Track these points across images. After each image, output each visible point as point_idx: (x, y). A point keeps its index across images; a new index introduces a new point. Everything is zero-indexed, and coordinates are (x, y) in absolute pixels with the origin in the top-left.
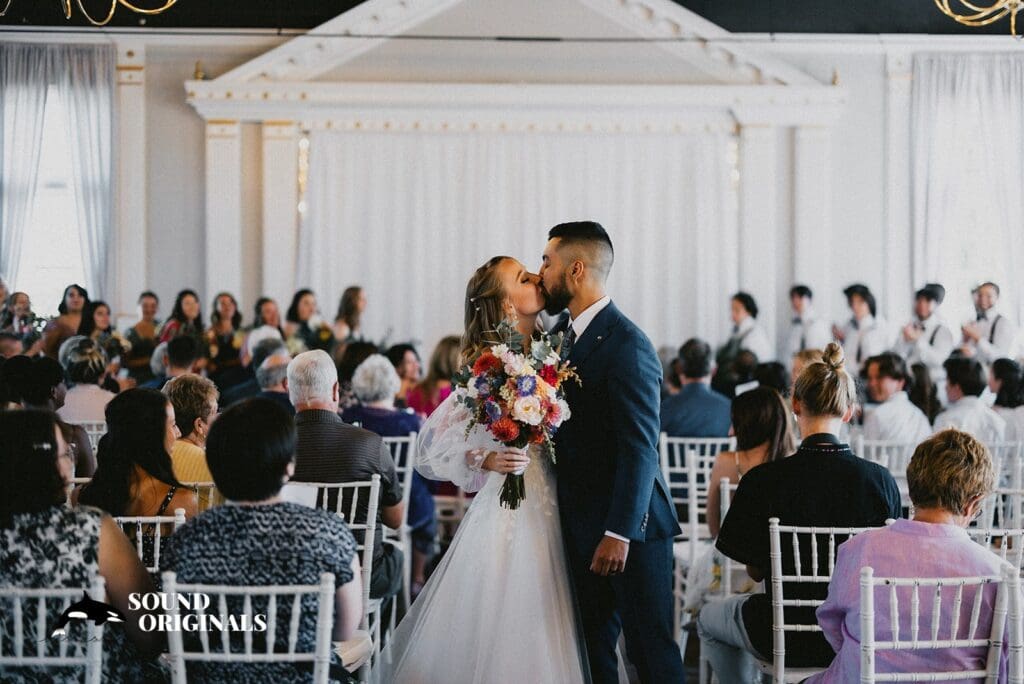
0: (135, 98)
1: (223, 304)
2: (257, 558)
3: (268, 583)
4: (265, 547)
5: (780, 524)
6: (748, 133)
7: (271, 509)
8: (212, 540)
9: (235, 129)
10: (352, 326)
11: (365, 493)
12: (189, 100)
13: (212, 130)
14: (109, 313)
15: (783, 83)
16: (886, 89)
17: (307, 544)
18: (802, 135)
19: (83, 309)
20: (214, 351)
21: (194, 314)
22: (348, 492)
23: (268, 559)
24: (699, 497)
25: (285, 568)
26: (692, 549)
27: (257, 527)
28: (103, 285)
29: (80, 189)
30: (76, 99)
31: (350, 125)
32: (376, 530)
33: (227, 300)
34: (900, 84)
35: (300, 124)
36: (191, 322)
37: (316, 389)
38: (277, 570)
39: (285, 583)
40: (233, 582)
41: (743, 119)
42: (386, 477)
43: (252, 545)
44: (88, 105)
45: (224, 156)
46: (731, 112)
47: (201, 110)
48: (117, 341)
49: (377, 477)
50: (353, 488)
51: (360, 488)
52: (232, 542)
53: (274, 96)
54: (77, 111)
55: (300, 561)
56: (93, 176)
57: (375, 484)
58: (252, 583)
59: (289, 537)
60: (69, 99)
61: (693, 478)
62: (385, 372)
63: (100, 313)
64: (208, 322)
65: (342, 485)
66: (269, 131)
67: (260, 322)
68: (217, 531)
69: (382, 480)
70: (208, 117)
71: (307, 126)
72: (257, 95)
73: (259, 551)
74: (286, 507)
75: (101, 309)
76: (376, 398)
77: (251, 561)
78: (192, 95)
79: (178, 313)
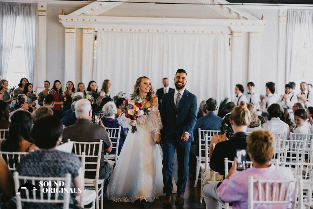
0: (43, 20)
1: (69, 85)
2: (46, 168)
3: (49, 176)
4: (49, 164)
5: (228, 160)
6: (234, 34)
7: (52, 152)
8: (32, 162)
9: (74, 31)
10: (106, 93)
11: (98, 146)
12: (60, 21)
13: (67, 30)
14: (33, 87)
15: (247, 19)
16: (279, 21)
17: (62, 164)
18: (252, 35)
19: (25, 85)
20: (65, 99)
21: (59, 88)
22: (92, 146)
23: (49, 169)
24: (208, 149)
25: (55, 171)
26: (206, 165)
27: (46, 158)
28: (33, 78)
29: (26, 48)
30: (25, 21)
31: (110, 30)
32: (101, 158)
33: (71, 83)
34: (283, 19)
35: (94, 29)
36: (58, 90)
37: (83, 113)
38: (52, 172)
39: (54, 176)
40: (38, 176)
41: (233, 30)
42: (105, 141)
43: (44, 163)
44: (29, 22)
45: (71, 39)
46: (229, 28)
47: (63, 24)
48: (35, 95)
49: (101, 141)
50: (94, 144)
51: (96, 144)
52: (38, 163)
53: (87, 20)
54: (25, 23)
55: (60, 169)
56: (30, 44)
57: (101, 143)
58: (43, 176)
59: (57, 162)
60: (23, 20)
61: (207, 143)
62: (112, 107)
63: (30, 87)
64: (64, 90)
65: (90, 143)
66: (84, 31)
67: (79, 91)
68: (33, 159)
69: (103, 142)
70: (66, 26)
71: (96, 30)
72: (81, 20)
73: (46, 166)
74: (57, 151)
75: (30, 85)
76: (109, 115)
77: (44, 169)
78: (61, 19)
79: (55, 87)
